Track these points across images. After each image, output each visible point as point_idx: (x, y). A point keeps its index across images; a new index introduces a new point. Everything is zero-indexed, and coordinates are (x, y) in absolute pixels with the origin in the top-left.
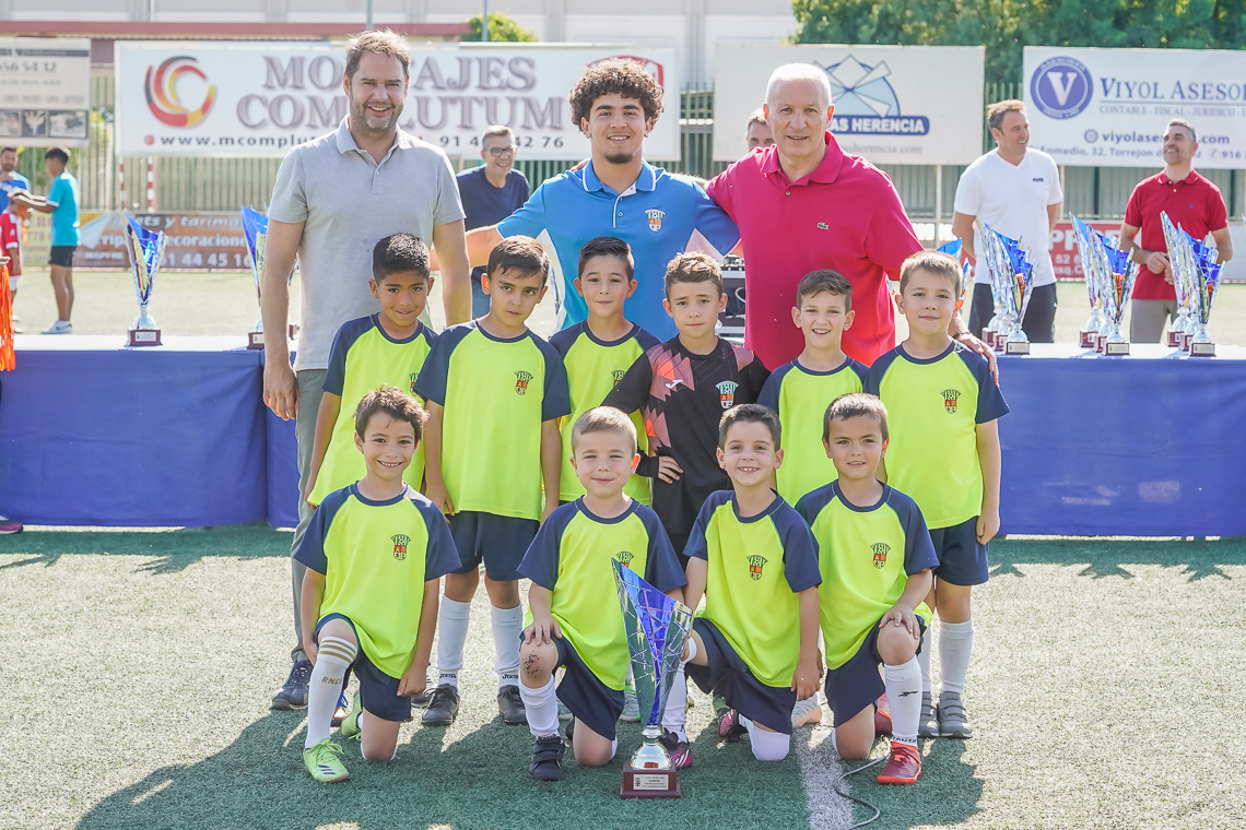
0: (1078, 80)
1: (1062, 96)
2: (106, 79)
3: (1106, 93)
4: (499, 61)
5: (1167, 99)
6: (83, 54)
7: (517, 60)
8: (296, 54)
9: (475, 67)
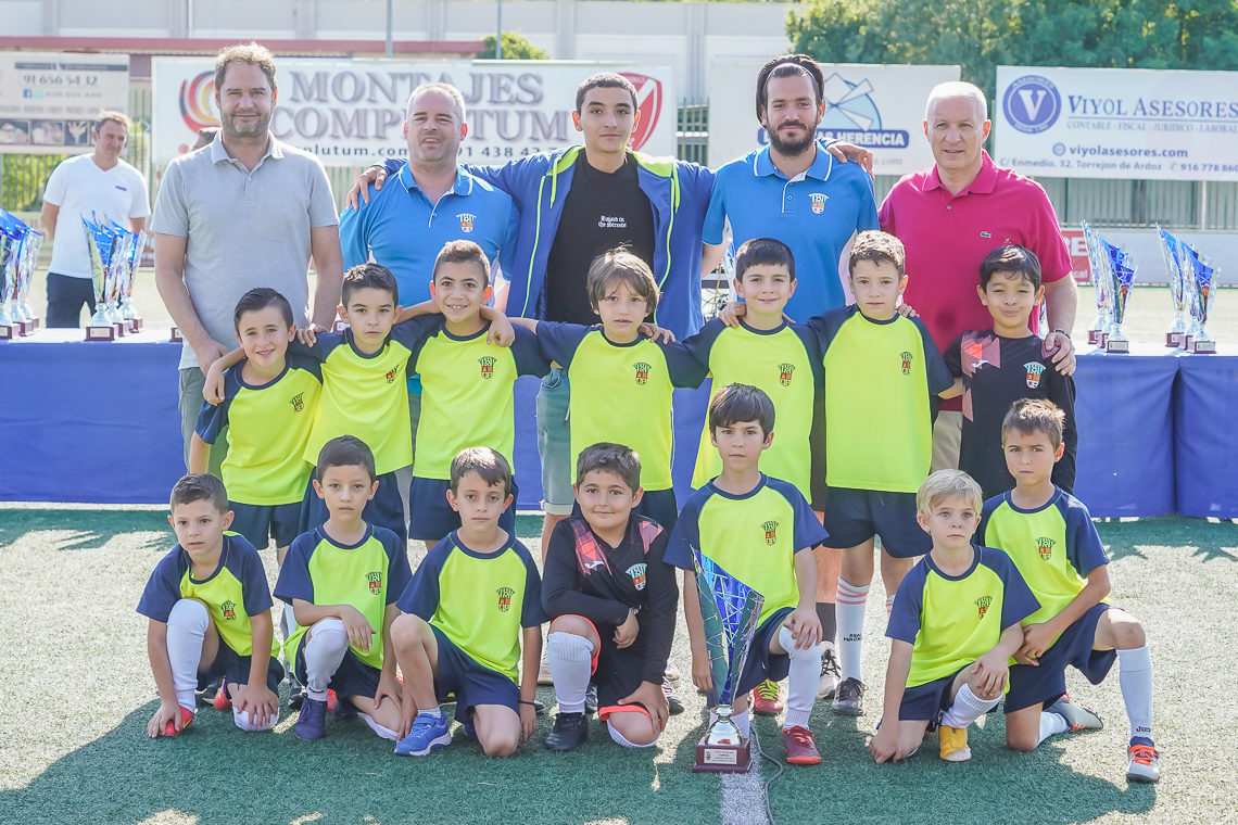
0: (1048, 96)
1: (1032, 112)
2: (144, 92)
3: (1073, 109)
4: (509, 76)
5: (1130, 115)
6: (122, 68)
7: (526, 77)
8: (322, 70)
9: (487, 83)
